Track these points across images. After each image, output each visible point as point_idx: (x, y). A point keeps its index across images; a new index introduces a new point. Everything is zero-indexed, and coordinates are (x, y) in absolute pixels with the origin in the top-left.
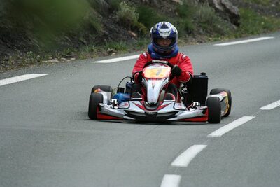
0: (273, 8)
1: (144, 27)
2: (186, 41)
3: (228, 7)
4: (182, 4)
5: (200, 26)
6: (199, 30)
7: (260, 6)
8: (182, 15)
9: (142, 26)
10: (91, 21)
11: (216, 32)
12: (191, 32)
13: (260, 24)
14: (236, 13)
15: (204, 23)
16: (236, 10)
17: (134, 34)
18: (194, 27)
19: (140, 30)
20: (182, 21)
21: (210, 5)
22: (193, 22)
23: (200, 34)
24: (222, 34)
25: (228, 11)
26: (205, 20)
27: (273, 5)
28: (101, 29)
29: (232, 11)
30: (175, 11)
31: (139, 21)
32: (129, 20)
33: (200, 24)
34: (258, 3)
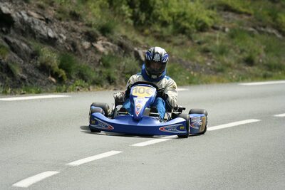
5: (123, 77)
6: (121, 80)
8: (106, 65)
9: (63, 73)
10: (10, 64)
12: (113, 82)
17: (54, 80)
19: (60, 76)
20: (104, 70)
21: (135, 57)
22: (116, 73)
23: (123, 84)
26: (128, 71)
27: (209, 64)
28: (19, 73)
31: (60, 67)
32: (50, 67)
33: (123, 75)
34: (193, 60)
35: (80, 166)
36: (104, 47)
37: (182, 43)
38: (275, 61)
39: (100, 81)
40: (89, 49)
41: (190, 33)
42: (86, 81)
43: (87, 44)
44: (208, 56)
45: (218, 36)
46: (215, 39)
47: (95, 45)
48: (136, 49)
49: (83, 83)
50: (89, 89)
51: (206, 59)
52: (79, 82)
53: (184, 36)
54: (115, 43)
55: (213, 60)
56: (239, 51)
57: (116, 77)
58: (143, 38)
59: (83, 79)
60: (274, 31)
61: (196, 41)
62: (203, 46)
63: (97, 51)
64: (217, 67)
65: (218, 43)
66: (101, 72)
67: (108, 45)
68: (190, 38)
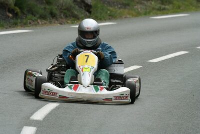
1: (19, 10)
2: (51, 22)
5: (61, 12)
6: (60, 15)
8: (48, 3)
9: (18, 10)
11: (73, 17)
12: (54, 16)
13: (106, 13)
14: (89, 4)
16: (89, 1)
17: (11, 15)
18: (57, 12)
19: (16, 12)
20: (48, 7)
22: (56, 9)
23: (61, 18)
25: (83, 2)
26: (65, 8)
29: (86, 2)
31: (15, 5)
32: (7, 4)
33: (62, 10)
39: (45, 16)
42: (35, 16)
49: (34, 18)
50: (38, 23)
52: (30, 16)
59: (33, 14)
66: (45, 8)
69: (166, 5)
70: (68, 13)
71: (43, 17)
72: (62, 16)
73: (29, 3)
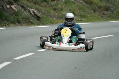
0: (56, 16)
2: (17, 25)
3: (36, 13)
4: (16, 10)
7: (51, 14)
8: (16, 15)
11: (30, 23)
15: (25, 19)
16: (39, 15)
20: (16, 17)
21: (28, 12)
22: (21, 18)
23: (23, 23)
24: (33, 24)
25: (36, 15)
26: (25, 18)
27: (56, 15)
29: (38, 15)
30: (14, 13)
34: (50, 13)
35: (19, 60)
36: (15, 7)
37: (45, 6)
38: (83, 13)
39: (14, 22)
40: (9, 8)
41: (48, 2)
42: (8, 22)
43: (8, 6)
44: (56, 11)
45: (59, 3)
46: (58, 4)
47: (12, 7)
48: (29, 8)
49: (8, 23)
50: (10, 25)
51: (55, 12)
52: (6, 22)
53: (46, 3)
54: (20, 6)
55: (58, 13)
56: (68, 10)
57: (20, 20)
58: (29, 3)
59: (7, 21)
60: (82, 1)
61: (51, 5)
62: (54, 7)
63: (12, 9)
64: (60, 16)
65: (60, 6)
66: (14, 18)
67: (17, 7)
68: (48, 4)
69: (83, 18)
70: (27, 21)
71: (13, 23)
72: (24, 22)
73: (6, 15)
